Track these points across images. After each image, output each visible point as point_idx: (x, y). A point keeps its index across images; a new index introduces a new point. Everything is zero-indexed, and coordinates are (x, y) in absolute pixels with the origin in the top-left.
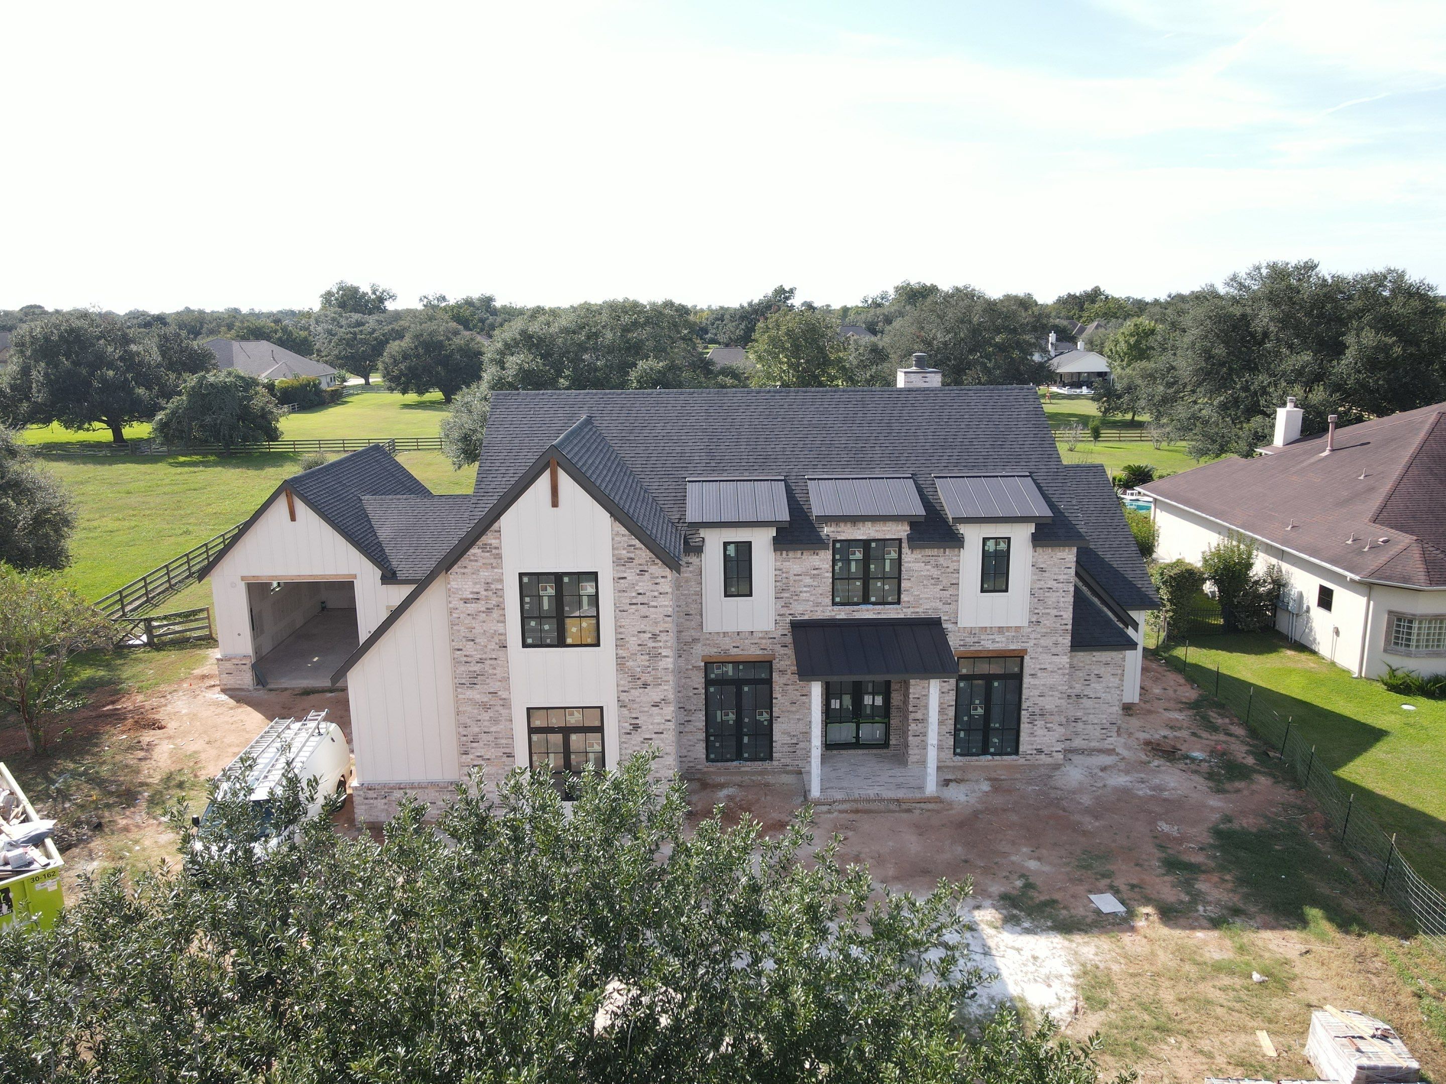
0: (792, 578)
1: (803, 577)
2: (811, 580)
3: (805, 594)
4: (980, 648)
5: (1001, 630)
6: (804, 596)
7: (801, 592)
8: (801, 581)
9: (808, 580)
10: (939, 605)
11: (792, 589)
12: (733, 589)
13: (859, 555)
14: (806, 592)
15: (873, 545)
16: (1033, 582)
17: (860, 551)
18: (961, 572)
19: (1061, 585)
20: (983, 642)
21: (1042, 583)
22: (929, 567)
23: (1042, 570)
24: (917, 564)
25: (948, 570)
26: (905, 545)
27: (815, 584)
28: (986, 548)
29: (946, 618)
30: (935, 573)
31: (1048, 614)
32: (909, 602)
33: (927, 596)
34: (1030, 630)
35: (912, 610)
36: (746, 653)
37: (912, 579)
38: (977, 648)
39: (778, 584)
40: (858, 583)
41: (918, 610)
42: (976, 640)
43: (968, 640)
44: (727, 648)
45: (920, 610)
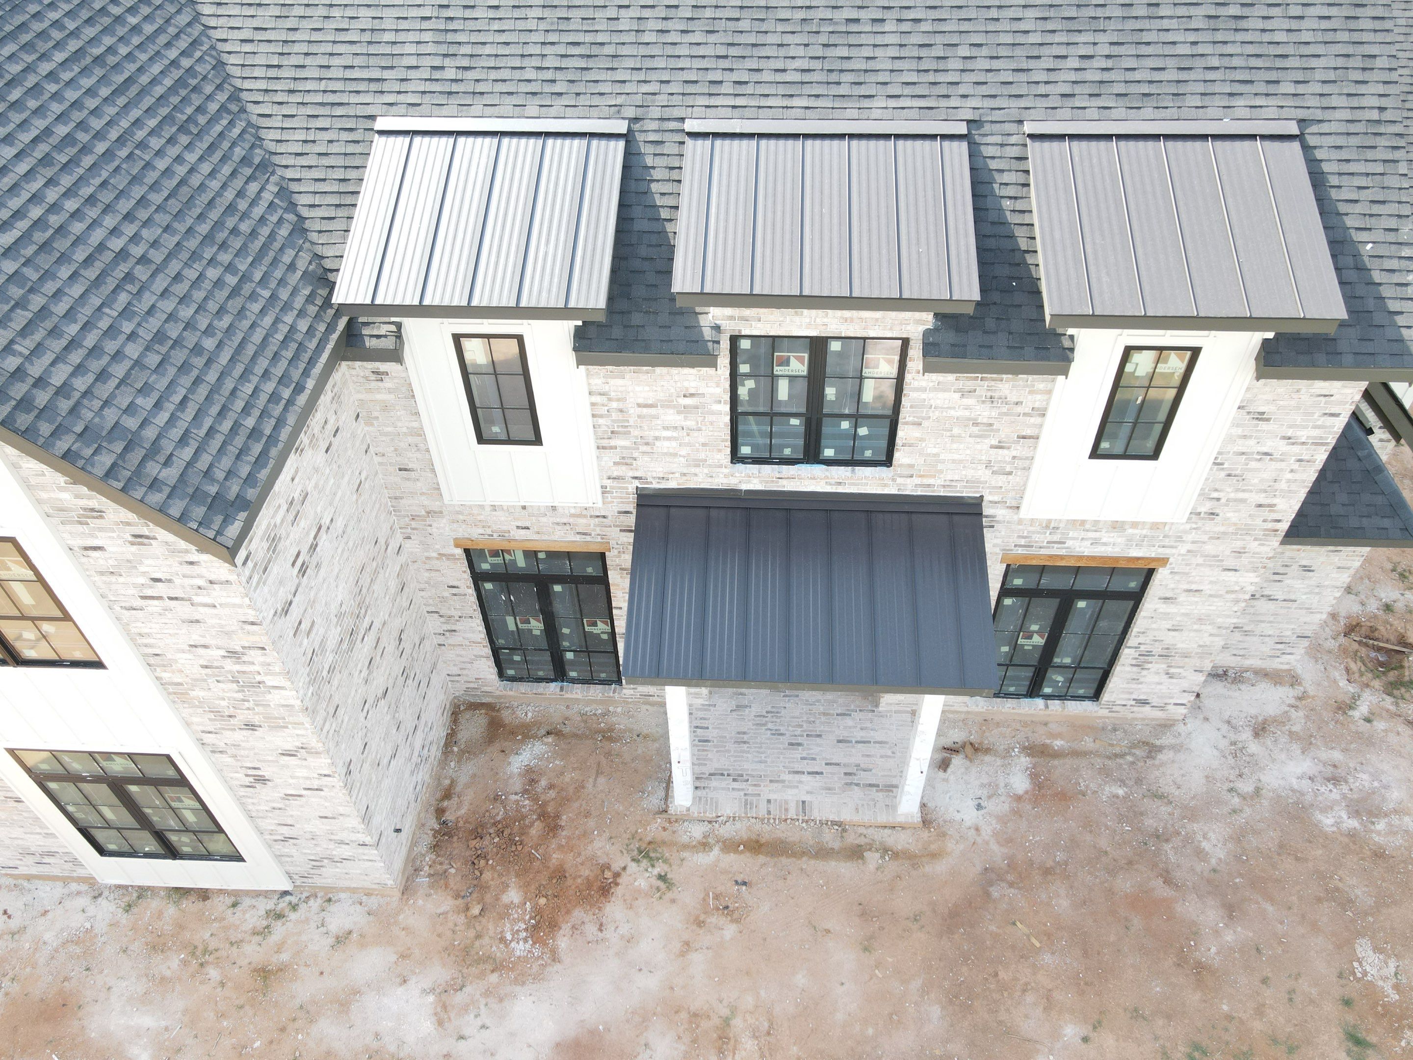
0: (634, 411)
1: (659, 411)
2: (681, 417)
3: (666, 444)
4: (1063, 552)
5: (1117, 526)
6: (663, 446)
7: (657, 438)
8: (657, 417)
9: (671, 417)
10: (983, 474)
11: (636, 432)
12: (496, 429)
13: (799, 365)
14: (669, 439)
15: (835, 346)
16: (1230, 440)
17: (800, 360)
18: (1049, 414)
19: (1296, 449)
20: (1069, 543)
21: (1252, 442)
22: (970, 401)
23: (1261, 417)
24: (941, 395)
25: (1019, 409)
26: (915, 353)
27: (690, 423)
28: (1129, 368)
29: (996, 498)
30: (985, 413)
31: (1243, 501)
32: (911, 466)
33: (956, 457)
34: (1188, 526)
35: (917, 481)
36: (546, 537)
37: (925, 424)
38: (1055, 551)
39: (601, 421)
40: (795, 422)
41: (931, 481)
42: (1056, 538)
43: (1036, 537)
44: (505, 528)
45: (937, 482)
